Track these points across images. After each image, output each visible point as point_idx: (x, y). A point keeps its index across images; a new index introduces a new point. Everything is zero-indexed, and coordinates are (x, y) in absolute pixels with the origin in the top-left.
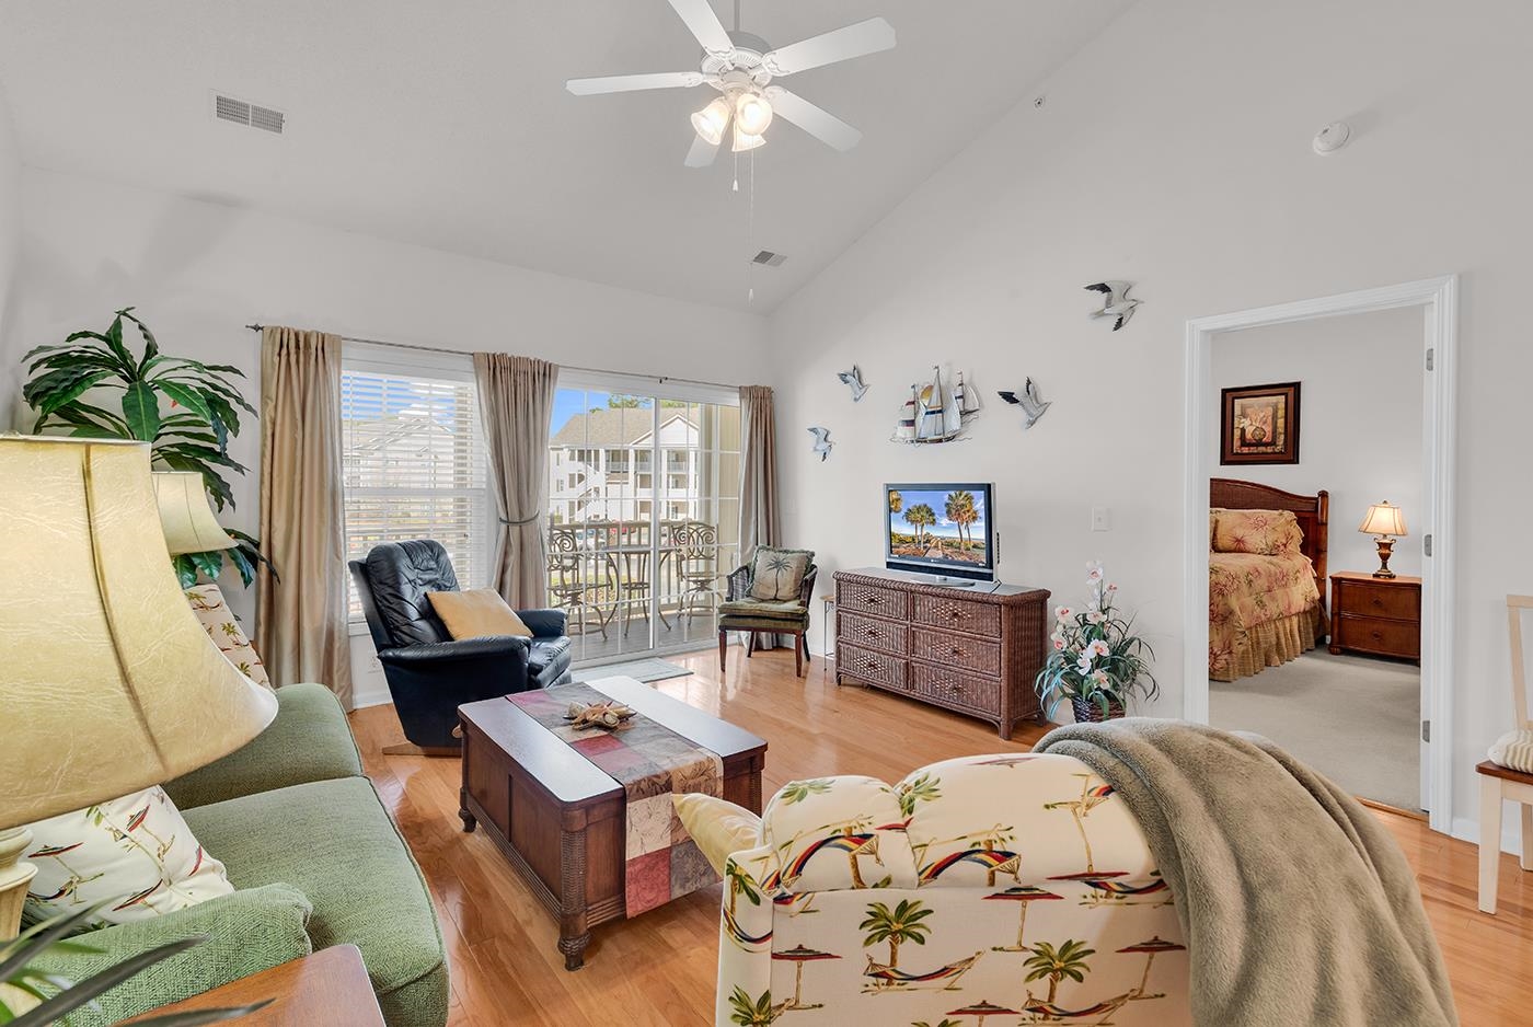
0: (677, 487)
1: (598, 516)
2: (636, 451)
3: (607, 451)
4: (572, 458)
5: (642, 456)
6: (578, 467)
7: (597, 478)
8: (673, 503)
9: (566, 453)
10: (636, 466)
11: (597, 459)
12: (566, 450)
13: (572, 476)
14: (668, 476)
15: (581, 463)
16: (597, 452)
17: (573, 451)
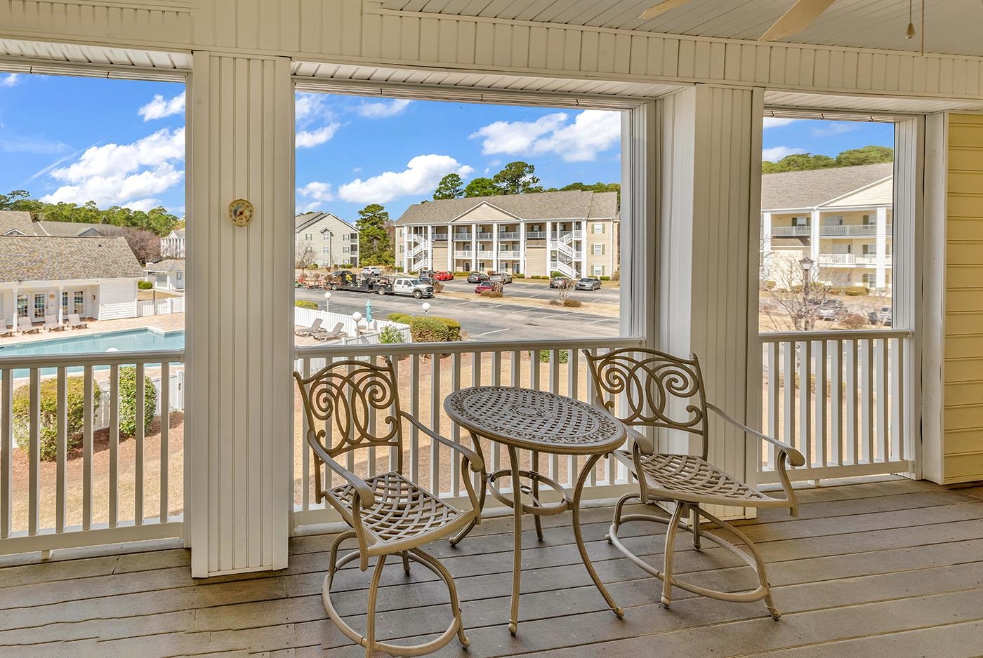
0: (483, 250)
1: (427, 268)
2: (453, 227)
3: (433, 227)
4: (410, 232)
5: (457, 229)
6: (414, 237)
7: (426, 244)
8: (480, 260)
9: (405, 230)
10: (453, 236)
11: (426, 232)
12: (406, 228)
13: (410, 243)
14: (477, 242)
15: (416, 235)
16: (426, 228)
17: (410, 228)
